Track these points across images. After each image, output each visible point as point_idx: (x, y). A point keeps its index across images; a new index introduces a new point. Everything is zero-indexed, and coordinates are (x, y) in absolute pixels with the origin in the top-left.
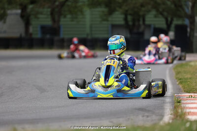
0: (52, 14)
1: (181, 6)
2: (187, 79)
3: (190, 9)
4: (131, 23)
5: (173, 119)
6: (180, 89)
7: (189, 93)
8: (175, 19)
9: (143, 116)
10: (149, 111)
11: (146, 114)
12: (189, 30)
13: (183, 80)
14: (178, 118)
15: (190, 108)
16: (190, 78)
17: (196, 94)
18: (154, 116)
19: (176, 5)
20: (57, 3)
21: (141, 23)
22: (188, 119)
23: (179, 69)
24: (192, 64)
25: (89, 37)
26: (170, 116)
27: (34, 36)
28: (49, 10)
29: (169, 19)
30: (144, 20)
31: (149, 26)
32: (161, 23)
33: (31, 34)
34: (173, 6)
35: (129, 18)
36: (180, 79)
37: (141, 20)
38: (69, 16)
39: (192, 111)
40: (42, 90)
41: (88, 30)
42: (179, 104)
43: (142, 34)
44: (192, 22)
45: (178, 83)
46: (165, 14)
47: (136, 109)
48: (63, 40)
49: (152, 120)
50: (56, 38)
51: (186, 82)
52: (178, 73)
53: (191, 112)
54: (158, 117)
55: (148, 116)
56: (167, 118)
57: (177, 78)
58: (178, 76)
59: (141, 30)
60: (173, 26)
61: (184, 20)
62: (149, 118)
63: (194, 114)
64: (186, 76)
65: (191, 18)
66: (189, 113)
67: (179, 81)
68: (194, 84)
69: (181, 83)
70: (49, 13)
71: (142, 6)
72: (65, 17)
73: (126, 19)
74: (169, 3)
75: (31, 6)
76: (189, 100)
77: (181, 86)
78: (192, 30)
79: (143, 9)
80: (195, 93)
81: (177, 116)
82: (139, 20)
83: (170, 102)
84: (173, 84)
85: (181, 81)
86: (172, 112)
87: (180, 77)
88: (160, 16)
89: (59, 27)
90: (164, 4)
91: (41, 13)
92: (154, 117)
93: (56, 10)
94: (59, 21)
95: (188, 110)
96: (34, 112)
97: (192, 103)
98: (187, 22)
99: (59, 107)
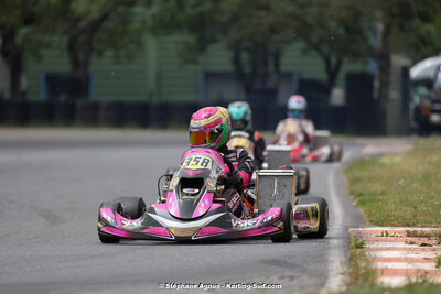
0: (71, 47)
1: (359, 32)
2: (375, 194)
3: (379, 37)
4: (247, 69)
5: (348, 285)
6: (360, 217)
7: (382, 225)
8: (346, 60)
9: (282, 278)
10: (293, 266)
11: (288, 273)
12: (376, 84)
13: (367, 197)
14: (360, 281)
15: (385, 260)
16: (382, 193)
17: (396, 229)
18: (305, 277)
19: (347, 29)
20: (82, 24)
21: (271, 68)
22: (382, 283)
23: (357, 173)
24: (385, 160)
25: (155, 100)
26: (341, 276)
27: (31, 98)
28: (66, 39)
29: (334, 60)
30: (277, 64)
31: (288, 76)
32: (315, 69)
33: (24, 94)
34: (341, 31)
35: (245, 57)
36: (361, 195)
37: (271, 60)
38: (109, 53)
39: (390, 265)
40: (52, 218)
41: (151, 85)
42: (359, 250)
43: (273, 93)
44: (385, 67)
45: (354, 203)
46: (325, 48)
47: (265, 262)
48: (95, 107)
49: (303, 288)
50: (80, 102)
51: (374, 200)
52: (354, 181)
53: (387, 268)
54: (313, 281)
55: (292, 278)
56: (336, 282)
57: (352, 193)
58: (355, 188)
59: (271, 84)
60: (341, 76)
61: (366, 63)
62: (295, 282)
63: (394, 273)
64: (373, 189)
65: (383, 58)
66: (384, 272)
67: (358, 199)
68: (391, 206)
69: (362, 203)
70: (65, 46)
71: (273, 30)
72: (100, 54)
73: (236, 61)
74: (333, 24)
75: (23, 31)
76: (382, 241)
77: (362, 210)
78: (385, 84)
79: (276, 38)
80: (393, 225)
81: (357, 278)
82: (265, 63)
83: (339, 247)
84: (345, 206)
85: (362, 198)
86: (345, 269)
87: (360, 190)
88: (314, 53)
89: (88, 78)
90: (322, 25)
91: (48, 46)
92: (306, 280)
93: (82, 38)
94: (87, 63)
95: (380, 265)
96: (38, 267)
97: (388, 249)
98: (372, 67)
99: (93, 256)
